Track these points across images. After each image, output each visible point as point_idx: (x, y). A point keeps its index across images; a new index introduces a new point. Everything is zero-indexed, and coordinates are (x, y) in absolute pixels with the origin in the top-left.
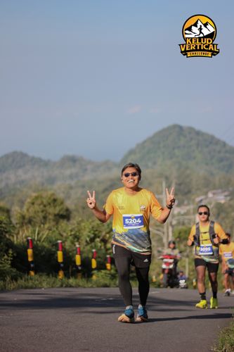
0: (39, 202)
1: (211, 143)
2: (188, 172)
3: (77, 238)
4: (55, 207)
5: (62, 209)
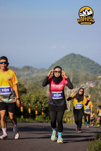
1: (88, 61)
2: (78, 74)
3: (29, 101)
4: (20, 88)
5: (23, 89)
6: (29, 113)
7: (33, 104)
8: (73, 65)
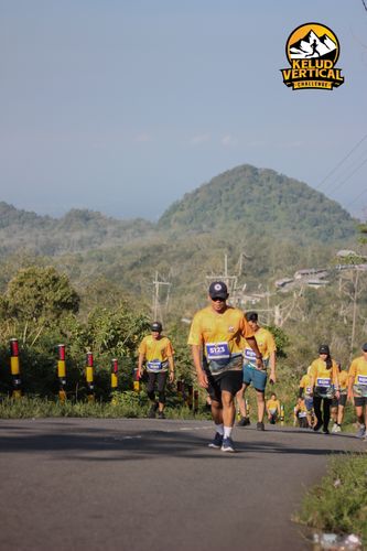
0: (31, 281)
1: (300, 195)
3: (88, 339)
4: (55, 290)
5: (67, 294)
6: (86, 384)
7: (100, 349)
8: (248, 208)
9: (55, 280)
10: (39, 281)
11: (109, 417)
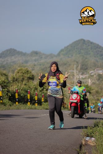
0: (21, 72)
1: (97, 48)
2: (87, 60)
3: (36, 89)
4: (28, 74)
5: (31, 75)
6: (35, 101)
7: (39, 91)
8: (82, 51)
9: (28, 71)
10: (23, 71)
11: (41, 109)
